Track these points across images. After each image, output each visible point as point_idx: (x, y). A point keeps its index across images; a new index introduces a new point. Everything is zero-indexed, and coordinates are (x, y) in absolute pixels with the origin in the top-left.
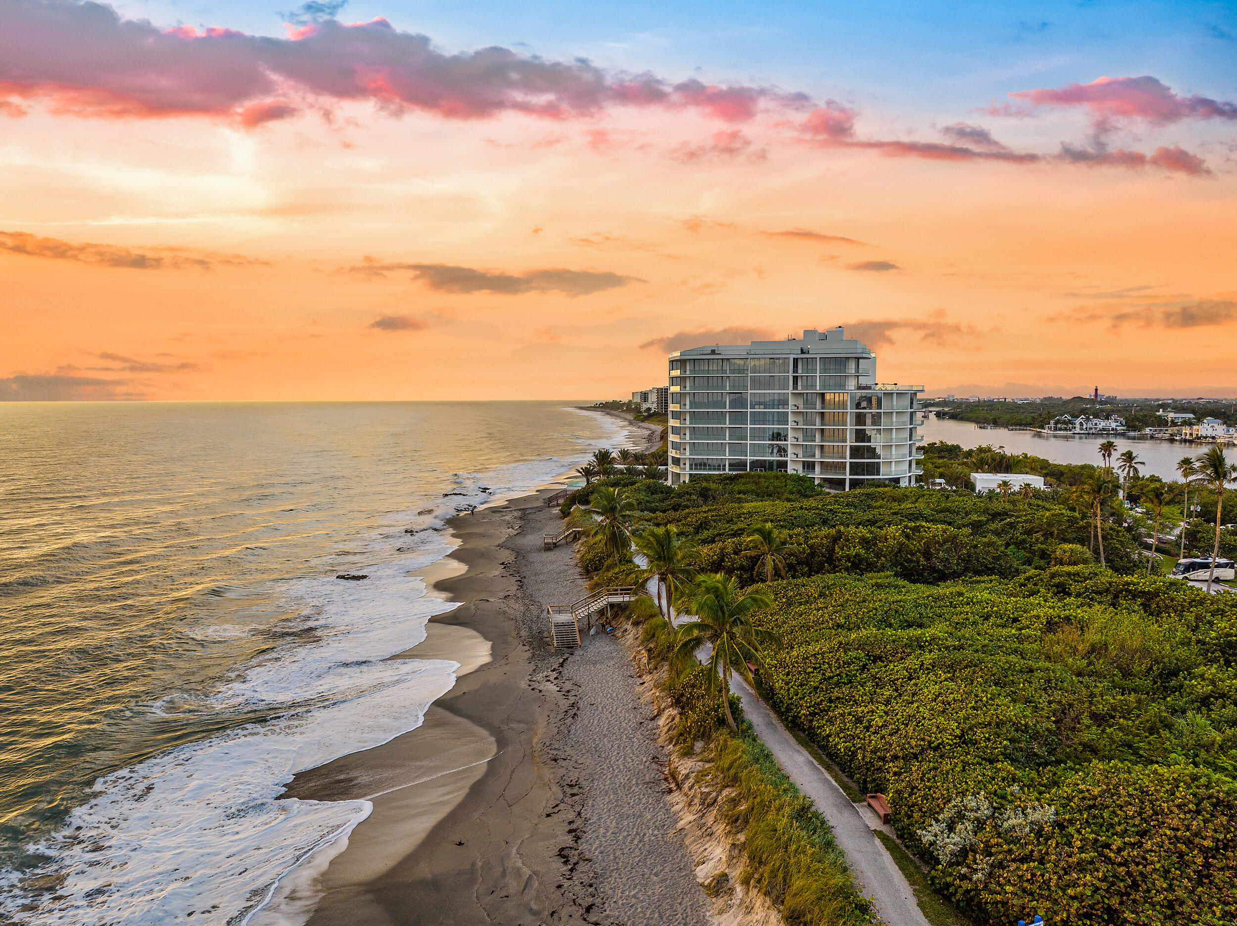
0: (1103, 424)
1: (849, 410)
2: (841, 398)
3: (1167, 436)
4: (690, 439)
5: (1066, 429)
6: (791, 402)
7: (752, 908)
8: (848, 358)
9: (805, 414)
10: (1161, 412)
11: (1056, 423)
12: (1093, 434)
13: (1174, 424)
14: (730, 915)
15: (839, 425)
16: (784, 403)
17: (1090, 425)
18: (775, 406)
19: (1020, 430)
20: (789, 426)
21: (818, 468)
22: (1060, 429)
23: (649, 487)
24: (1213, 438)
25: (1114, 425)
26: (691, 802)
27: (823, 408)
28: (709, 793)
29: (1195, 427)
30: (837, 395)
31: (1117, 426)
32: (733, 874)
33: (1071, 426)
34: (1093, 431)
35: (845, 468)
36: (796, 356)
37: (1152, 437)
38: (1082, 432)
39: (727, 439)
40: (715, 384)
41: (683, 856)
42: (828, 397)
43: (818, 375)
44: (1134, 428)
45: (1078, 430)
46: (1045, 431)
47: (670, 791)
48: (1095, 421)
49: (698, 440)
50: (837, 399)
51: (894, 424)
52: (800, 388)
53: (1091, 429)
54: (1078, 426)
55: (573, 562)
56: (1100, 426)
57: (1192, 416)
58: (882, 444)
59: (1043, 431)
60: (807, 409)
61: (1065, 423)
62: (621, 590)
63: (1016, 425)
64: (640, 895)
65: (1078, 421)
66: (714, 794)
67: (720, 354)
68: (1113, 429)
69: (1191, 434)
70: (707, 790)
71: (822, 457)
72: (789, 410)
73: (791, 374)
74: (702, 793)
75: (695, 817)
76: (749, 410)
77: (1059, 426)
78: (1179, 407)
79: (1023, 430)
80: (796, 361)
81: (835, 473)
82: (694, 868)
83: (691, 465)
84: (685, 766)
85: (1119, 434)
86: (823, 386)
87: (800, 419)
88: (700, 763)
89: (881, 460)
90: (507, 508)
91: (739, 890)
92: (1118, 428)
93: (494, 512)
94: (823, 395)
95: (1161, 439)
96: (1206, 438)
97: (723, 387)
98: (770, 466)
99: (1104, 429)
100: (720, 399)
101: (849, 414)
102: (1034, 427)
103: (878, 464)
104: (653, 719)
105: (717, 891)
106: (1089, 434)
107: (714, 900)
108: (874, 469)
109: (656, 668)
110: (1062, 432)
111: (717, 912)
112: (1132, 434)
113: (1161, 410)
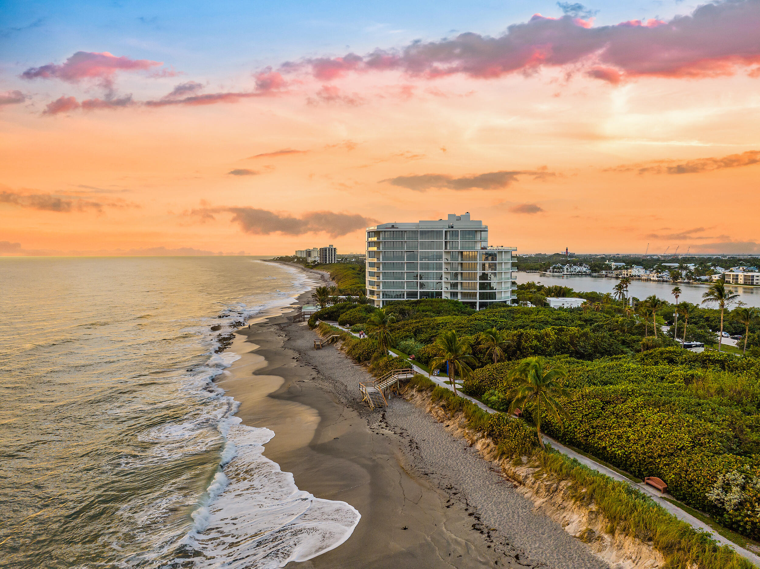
0: (579, 269)
1: (478, 262)
2: (473, 254)
3: (614, 275)
4: (383, 280)
5: (559, 272)
6: (444, 257)
7: (622, 546)
8: (476, 231)
9: (451, 264)
10: (607, 262)
11: (554, 268)
12: (574, 274)
13: (617, 269)
14: (607, 552)
15: (472, 271)
16: (440, 257)
17: (572, 270)
18: (435, 260)
19: (533, 272)
20: (443, 271)
21: (459, 296)
22: (556, 272)
23: (366, 309)
24: (639, 276)
25: (585, 269)
26: (538, 491)
27: (462, 260)
28: (551, 485)
29: (629, 270)
30: (471, 253)
31: (586, 270)
32: (596, 528)
33: (561, 270)
34: (574, 273)
35: (476, 296)
36: (446, 230)
37: (606, 276)
38: (568, 273)
39: (405, 279)
40: (398, 246)
41: (552, 522)
42: (465, 253)
43: (459, 241)
44: (595, 271)
45: (565, 273)
46: (548, 273)
47: (516, 487)
48: (575, 267)
49: (388, 280)
50: (470, 255)
51: (503, 269)
52: (448, 248)
53: (572, 271)
54: (565, 270)
55: (343, 356)
56: (577, 270)
57: (624, 264)
58: (497, 281)
59: (546, 273)
60: (453, 261)
61: (558, 268)
62: (402, 371)
63: (530, 269)
64: (542, 546)
65: (565, 267)
66: (555, 485)
67: (398, 228)
68: (584, 272)
69: (627, 274)
70: (548, 483)
71: (462, 289)
72: (443, 262)
73: (444, 240)
74: (546, 486)
75: (546, 499)
76: (419, 262)
77: (555, 270)
78: (617, 259)
79: (535, 272)
80: (446, 232)
81: (470, 299)
82: (563, 528)
83: (383, 295)
84: (522, 471)
85: (587, 274)
86: (462, 248)
87: (449, 267)
88: (531, 469)
89: (497, 291)
90: (267, 324)
91: (607, 537)
92: (587, 271)
93: (261, 326)
94: (462, 252)
95: (611, 277)
96: (635, 276)
97: (403, 248)
98: (431, 295)
99: (579, 272)
100: (400, 254)
101: (478, 264)
102: (541, 271)
103: (495, 292)
104: (471, 446)
105: (590, 539)
106: (571, 274)
107: (589, 544)
108: (492, 296)
109: (453, 416)
110: (557, 274)
111: (597, 551)
112: (594, 274)
113: (607, 261)
